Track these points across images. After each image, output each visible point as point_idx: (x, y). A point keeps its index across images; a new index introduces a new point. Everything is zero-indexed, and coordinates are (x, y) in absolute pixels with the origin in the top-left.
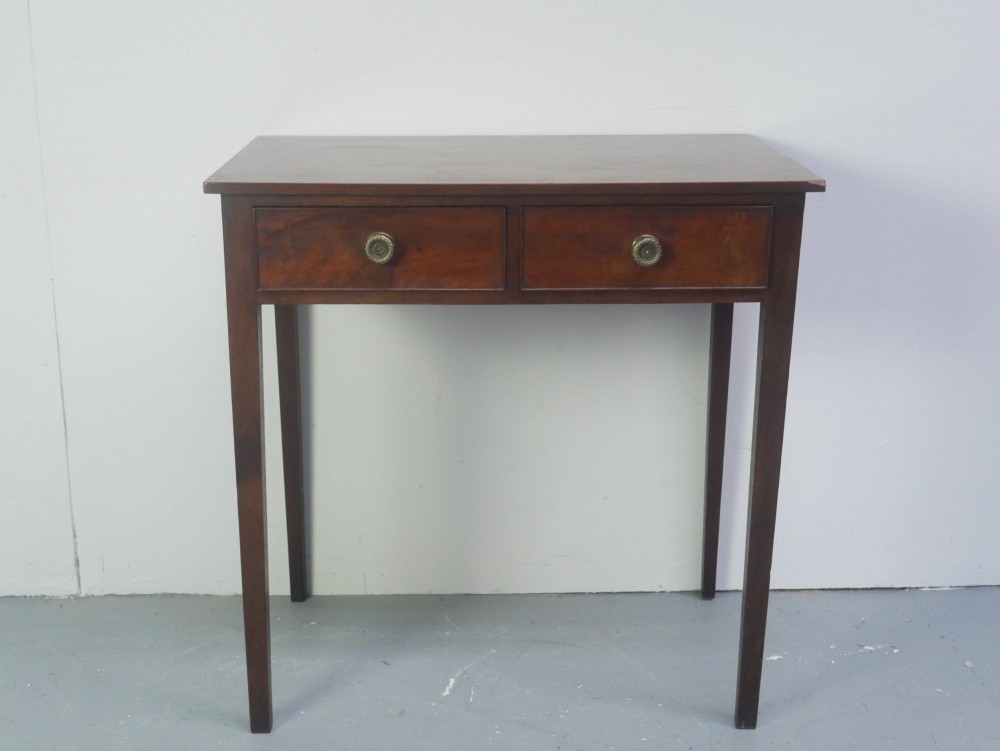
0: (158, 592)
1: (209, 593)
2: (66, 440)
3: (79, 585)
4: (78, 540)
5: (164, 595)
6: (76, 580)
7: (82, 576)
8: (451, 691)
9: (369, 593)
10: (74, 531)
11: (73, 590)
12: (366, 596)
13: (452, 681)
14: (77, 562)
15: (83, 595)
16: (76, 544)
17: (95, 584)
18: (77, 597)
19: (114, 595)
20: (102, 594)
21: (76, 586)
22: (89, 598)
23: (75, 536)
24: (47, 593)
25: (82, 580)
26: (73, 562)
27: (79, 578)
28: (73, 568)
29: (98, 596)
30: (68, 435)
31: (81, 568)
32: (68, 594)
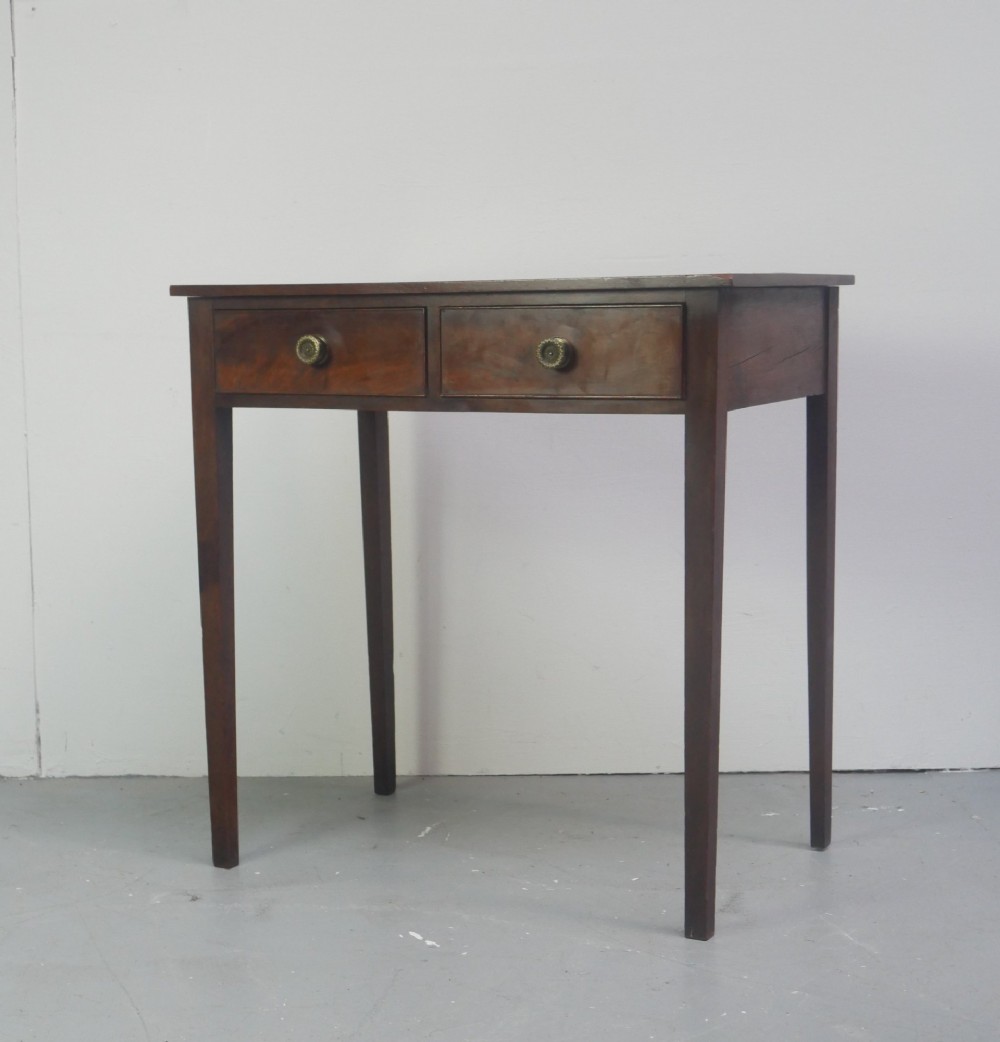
0: (122, 774)
1: (176, 774)
2: (33, 606)
3: (40, 767)
4: (40, 716)
5: (130, 777)
6: (36, 758)
7: (42, 756)
8: (426, 834)
9: (346, 774)
10: (37, 705)
11: (33, 771)
12: (343, 777)
13: (428, 829)
14: (39, 740)
15: (43, 776)
16: (38, 720)
17: (56, 765)
18: (36, 778)
19: (75, 777)
20: (64, 775)
21: (37, 765)
22: (47, 779)
23: (37, 711)
24: (6, 774)
25: (42, 760)
26: (34, 739)
27: (40, 758)
28: (34, 746)
29: (61, 778)
31: (42, 747)
32: (28, 775)
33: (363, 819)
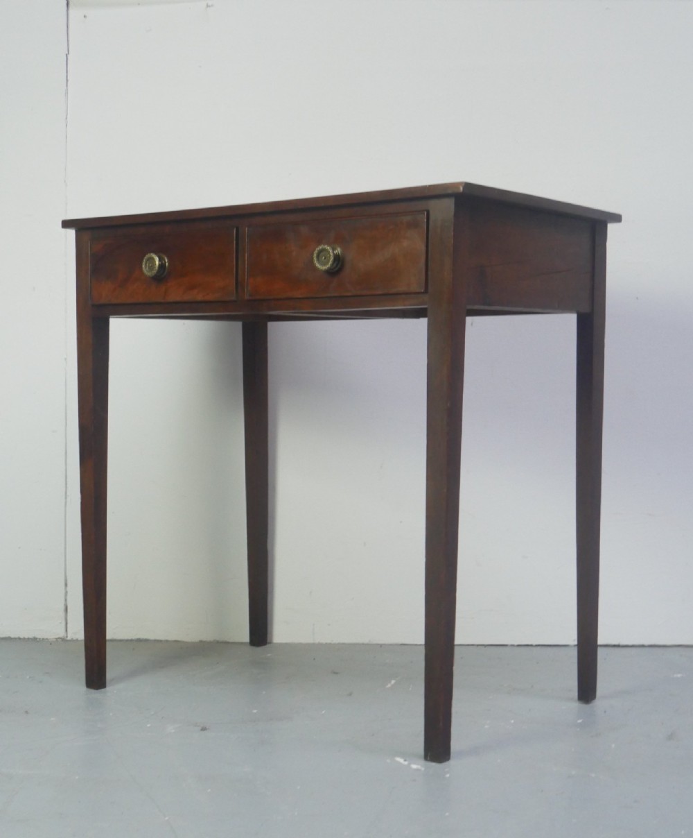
0: (133, 638)
2: (66, 498)
3: (66, 631)
4: (68, 589)
5: (139, 640)
6: (64, 624)
7: (69, 621)
8: (392, 685)
9: (317, 641)
10: (66, 580)
11: (61, 634)
12: (314, 644)
13: (393, 682)
14: (66, 609)
15: (69, 638)
16: (66, 593)
17: (80, 629)
18: (64, 640)
21: (64, 629)
22: (72, 640)
23: (66, 585)
24: (39, 636)
25: (68, 625)
26: (63, 608)
27: (66, 624)
28: (62, 613)
30: (68, 494)
31: (68, 614)
32: (57, 637)
33: (337, 673)
